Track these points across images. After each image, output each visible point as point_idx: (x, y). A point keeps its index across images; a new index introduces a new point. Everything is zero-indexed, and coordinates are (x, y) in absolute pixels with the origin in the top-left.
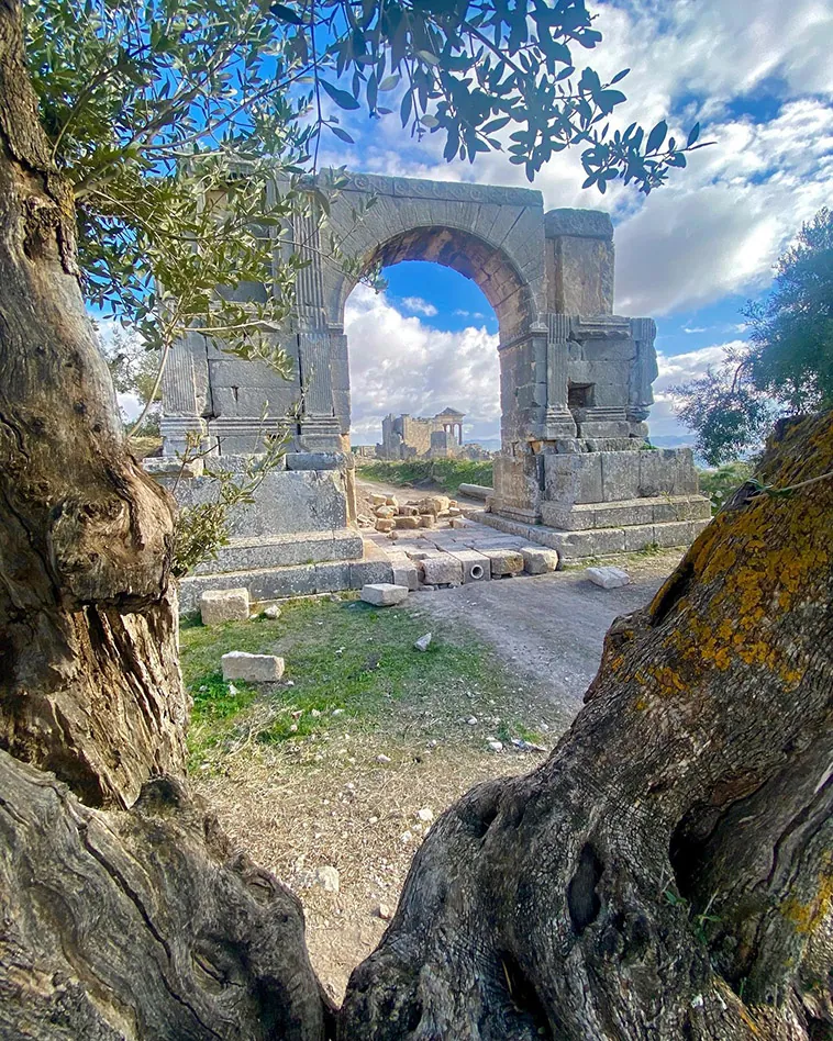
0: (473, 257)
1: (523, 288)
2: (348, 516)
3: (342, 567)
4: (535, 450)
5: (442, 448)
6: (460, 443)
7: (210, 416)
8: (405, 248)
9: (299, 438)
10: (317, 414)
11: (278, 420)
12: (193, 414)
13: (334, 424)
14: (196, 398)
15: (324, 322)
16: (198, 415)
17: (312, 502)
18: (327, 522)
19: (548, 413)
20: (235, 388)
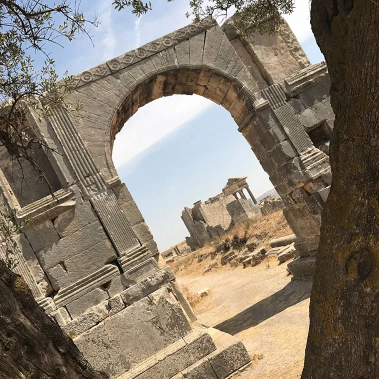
0: (187, 81)
1: (233, 83)
2: (188, 319)
3: (203, 365)
4: (310, 191)
5: (242, 215)
6: (255, 202)
7: (51, 293)
8: (136, 101)
9: (123, 277)
10: (129, 251)
11: (103, 271)
12: (40, 298)
13: (145, 252)
14: (37, 285)
15: (104, 182)
16: (44, 297)
17: (155, 323)
18: (175, 333)
19: (302, 159)
20: (62, 263)
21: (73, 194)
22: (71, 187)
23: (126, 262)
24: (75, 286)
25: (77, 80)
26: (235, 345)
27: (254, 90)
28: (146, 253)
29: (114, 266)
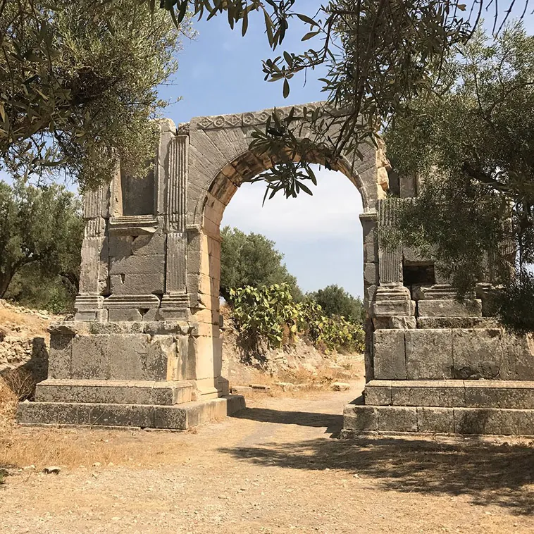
7: (106, 294)
9: (158, 311)
10: (173, 293)
11: (147, 297)
12: (95, 293)
13: (184, 300)
14: (98, 283)
15: (185, 225)
16: (98, 294)
17: (144, 358)
18: (153, 374)
19: (378, 290)
20: (123, 275)
21: (157, 223)
22: (159, 217)
23: (166, 300)
24: (122, 298)
25: (209, 121)
26: (179, 409)
27: (371, 196)
28: (184, 302)
29: (158, 299)
